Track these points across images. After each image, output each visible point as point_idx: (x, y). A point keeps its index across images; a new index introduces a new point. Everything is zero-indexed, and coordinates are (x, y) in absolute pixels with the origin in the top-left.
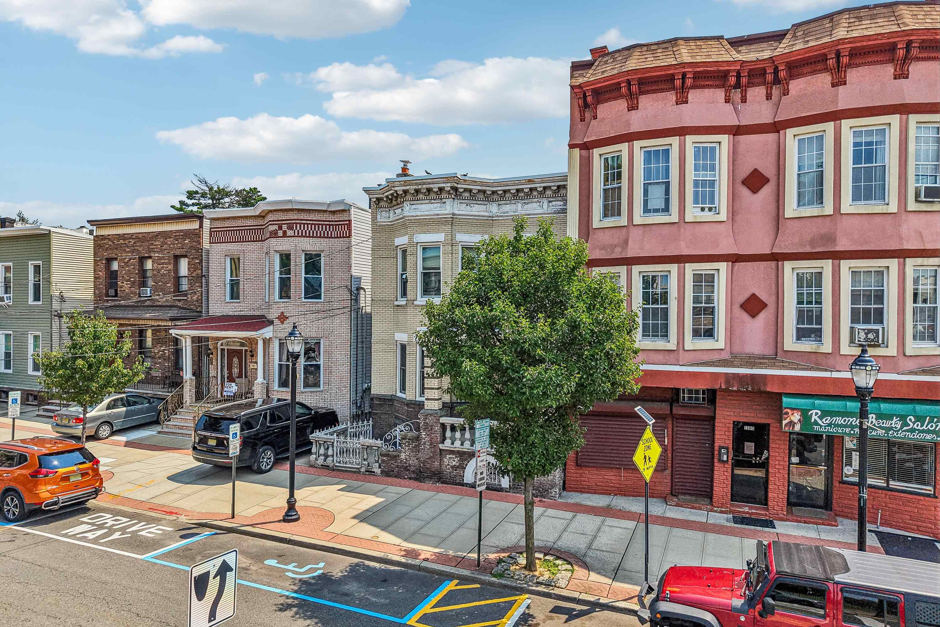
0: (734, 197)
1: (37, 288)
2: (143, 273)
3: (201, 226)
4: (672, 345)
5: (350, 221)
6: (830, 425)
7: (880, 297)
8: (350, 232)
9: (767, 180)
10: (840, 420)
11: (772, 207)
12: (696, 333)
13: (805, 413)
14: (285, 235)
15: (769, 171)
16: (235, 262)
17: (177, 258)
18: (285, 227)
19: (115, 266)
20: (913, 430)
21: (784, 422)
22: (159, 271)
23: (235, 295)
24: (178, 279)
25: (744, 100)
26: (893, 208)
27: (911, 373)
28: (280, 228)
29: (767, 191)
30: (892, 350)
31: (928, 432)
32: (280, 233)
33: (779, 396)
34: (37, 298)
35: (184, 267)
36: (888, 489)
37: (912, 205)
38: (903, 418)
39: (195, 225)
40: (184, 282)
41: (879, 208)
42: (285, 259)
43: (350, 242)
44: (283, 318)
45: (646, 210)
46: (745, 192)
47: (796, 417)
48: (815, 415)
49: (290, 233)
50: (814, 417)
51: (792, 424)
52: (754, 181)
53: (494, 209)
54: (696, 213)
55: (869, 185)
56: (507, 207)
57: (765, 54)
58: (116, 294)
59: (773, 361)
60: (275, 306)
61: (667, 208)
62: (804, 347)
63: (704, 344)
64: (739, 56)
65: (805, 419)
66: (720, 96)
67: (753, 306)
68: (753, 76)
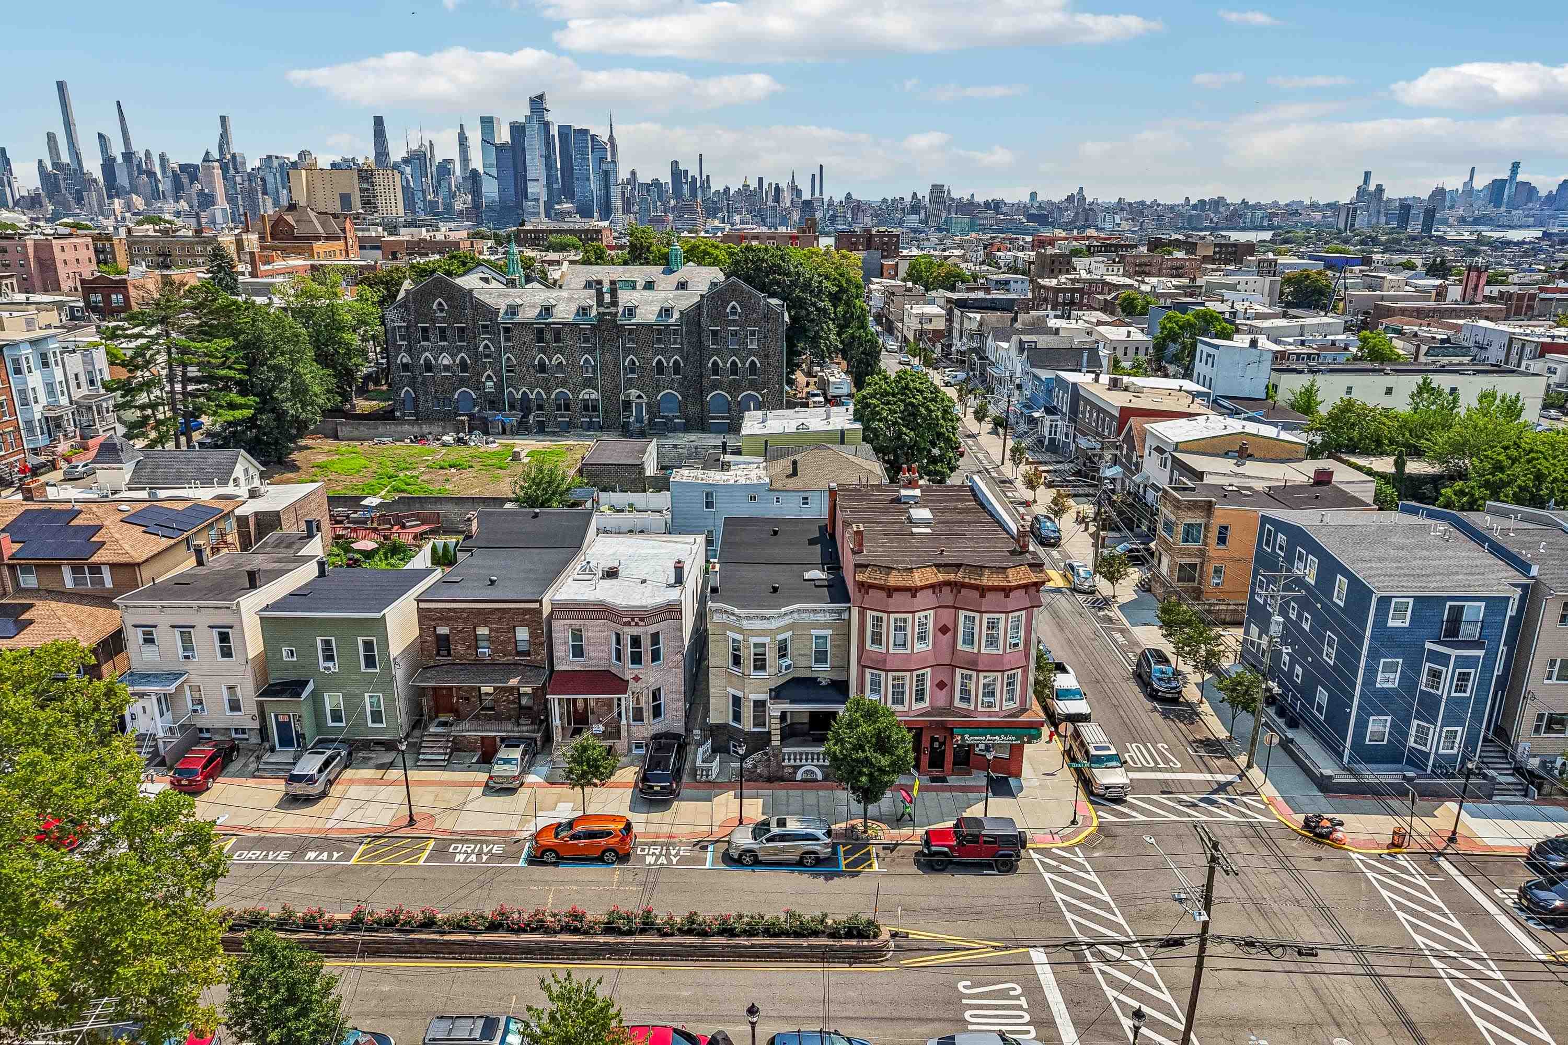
0: (935, 636)
1: (369, 658)
2: (476, 636)
3: (541, 606)
4: (906, 709)
5: (680, 611)
6: (972, 740)
7: (994, 687)
8: (681, 614)
9: (950, 631)
10: (976, 737)
11: (951, 641)
12: (917, 702)
13: (963, 736)
14: (637, 624)
15: (951, 626)
16: (576, 633)
17: (515, 629)
18: (637, 619)
20: (1003, 740)
21: (954, 740)
22: (498, 638)
23: (579, 655)
24: (516, 642)
25: (943, 592)
26: (1001, 652)
27: (1003, 717)
28: (633, 620)
29: (949, 636)
30: (997, 709)
31: (1008, 740)
32: (633, 623)
33: (952, 728)
34: (371, 665)
35: (522, 634)
37: (1008, 650)
38: (999, 735)
39: (537, 605)
40: (522, 644)
41: (996, 652)
42: (635, 639)
43: (680, 620)
44: (637, 679)
45: (895, 645)
46: (939, 634)
47: (958, 738)
48: (967, 736)
49: (641, 623)
51: (957, 740)
52: (944, 630)
53: (795, 615)
54: (919, 647)
55: (992, 640)
56: (804, 615)
57: (952, 577)
58: (449, 654)
59: (950, 710)
60: (628, 670)
61: (905, 645)
62: (964, 705)
63: (921, 705)
64: (941, 577)
65: (963, 739)
66: (931, 591)
67: (941, 685)
68: (947, 583)
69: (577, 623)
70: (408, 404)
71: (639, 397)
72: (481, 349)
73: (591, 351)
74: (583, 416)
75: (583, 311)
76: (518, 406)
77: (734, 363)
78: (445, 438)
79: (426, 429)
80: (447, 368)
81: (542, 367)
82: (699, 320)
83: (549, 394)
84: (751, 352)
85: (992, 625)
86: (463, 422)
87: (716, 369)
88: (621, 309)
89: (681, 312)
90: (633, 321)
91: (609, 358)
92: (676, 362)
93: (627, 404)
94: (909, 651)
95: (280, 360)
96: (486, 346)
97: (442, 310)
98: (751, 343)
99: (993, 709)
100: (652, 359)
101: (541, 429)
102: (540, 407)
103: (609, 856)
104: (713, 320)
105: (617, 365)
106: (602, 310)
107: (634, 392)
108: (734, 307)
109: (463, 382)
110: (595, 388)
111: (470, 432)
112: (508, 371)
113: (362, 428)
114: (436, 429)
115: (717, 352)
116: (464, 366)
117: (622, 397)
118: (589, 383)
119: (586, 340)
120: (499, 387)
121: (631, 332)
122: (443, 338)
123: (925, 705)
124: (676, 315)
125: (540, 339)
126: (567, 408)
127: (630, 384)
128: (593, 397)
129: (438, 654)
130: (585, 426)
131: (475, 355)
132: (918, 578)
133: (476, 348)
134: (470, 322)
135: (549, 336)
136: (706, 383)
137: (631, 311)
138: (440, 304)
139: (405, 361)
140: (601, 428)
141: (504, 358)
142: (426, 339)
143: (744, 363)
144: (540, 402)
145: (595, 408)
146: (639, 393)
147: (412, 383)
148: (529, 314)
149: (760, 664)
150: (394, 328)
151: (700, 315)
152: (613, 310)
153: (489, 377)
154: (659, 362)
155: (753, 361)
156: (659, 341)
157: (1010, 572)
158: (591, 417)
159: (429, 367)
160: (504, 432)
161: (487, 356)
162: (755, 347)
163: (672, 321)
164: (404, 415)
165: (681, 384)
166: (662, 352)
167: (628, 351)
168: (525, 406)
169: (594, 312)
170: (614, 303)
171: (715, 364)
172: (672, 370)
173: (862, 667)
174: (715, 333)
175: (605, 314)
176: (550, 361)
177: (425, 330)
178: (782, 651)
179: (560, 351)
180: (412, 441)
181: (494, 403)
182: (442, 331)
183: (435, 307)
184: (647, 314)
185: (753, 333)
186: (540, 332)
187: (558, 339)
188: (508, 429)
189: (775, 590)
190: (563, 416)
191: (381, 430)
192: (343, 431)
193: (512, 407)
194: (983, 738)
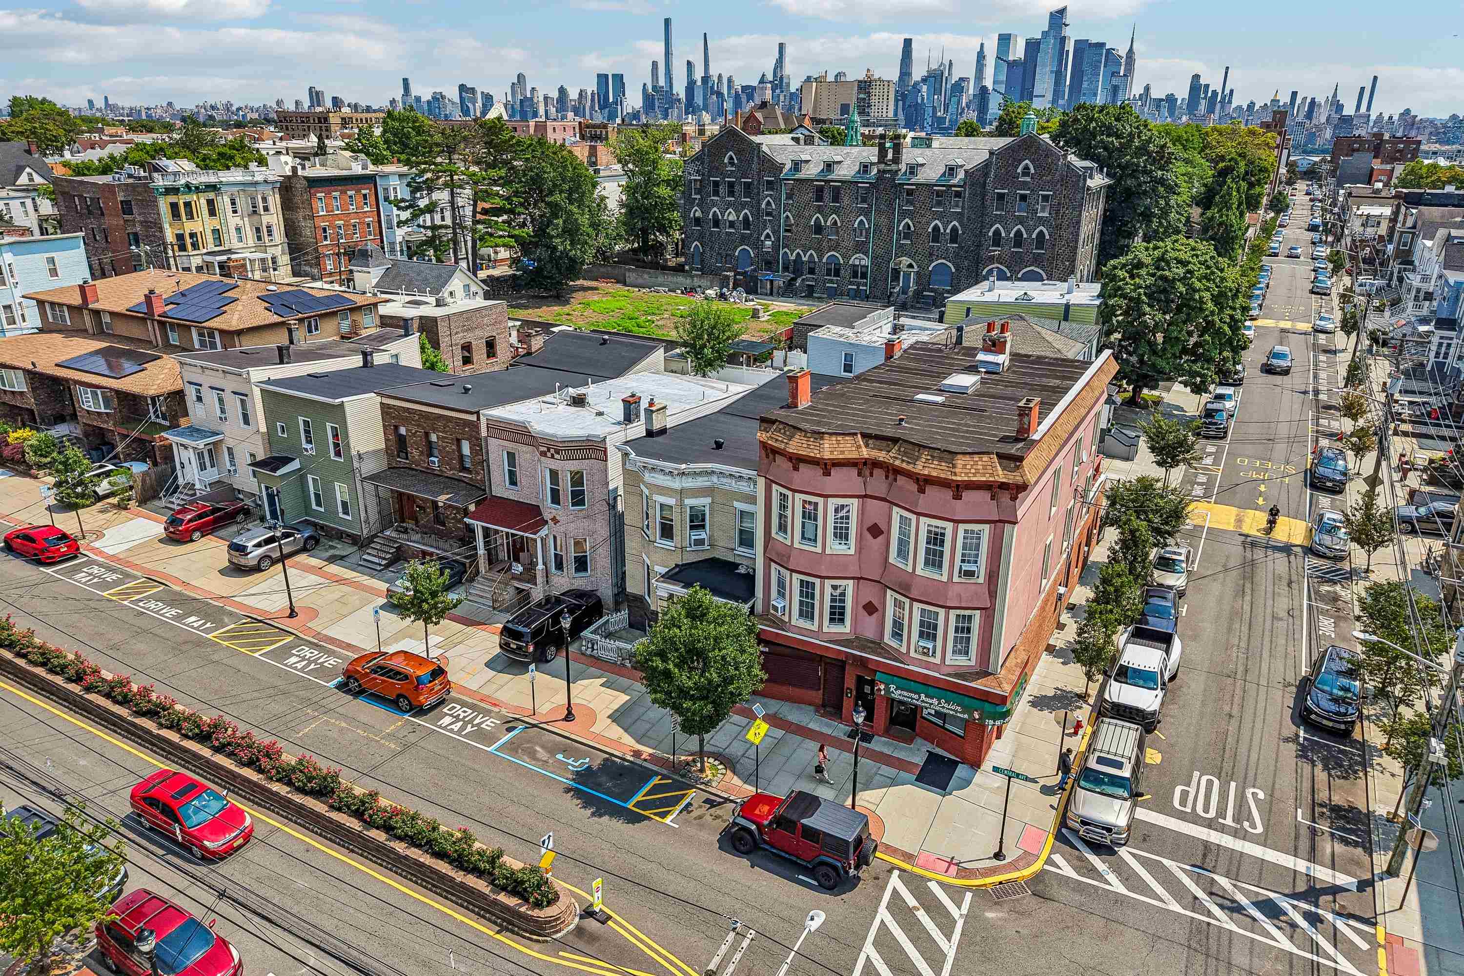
0: (860, 538)
1: (336, 445)
2: (430, 443)
3: (478, 420)
4: (815, 628)
5: (605, 449)
6: (900, 695)
7: (935, 627)
8: (606, 457)
9: (881, 533)
10: (905, 694)
11: (883, 549)
12: (832, 620)
13: (887, 686)
14: (553, 457)
15: (882, 528)
16: (511, 456)
17: (459, 441)
18: (552, 451)
19: (403, 431)
20: (942, 707)
21: (876, 688)
22: (444, 448)
23: (513, 482)
24: (461, 457)
25: (871, 475)
26: (945, 579)
27: (949, 675)
28: (549, 450)
29: (880, 540)
30: (937, 660)
31: (950, 709)
32: (549, 455)
33: (875, 671)
34: (338, 454)
35: (466, 449)
36: (943, 727)
37: (956, 579)
38: (939, 700)
39: (474, 418)
40: (467, 460)
41: (936, 577)
42: (554, 474)
43: (606, 464)
44: (555, 520)
45: (803, 539)
46: (867, 536)
47: (882, 687)
48: (892, 687)
49: (556, 456)
50: (892, 689)
51: (879, 690)
52: (875, 531)
53: (715, 479)
54: (835, 547)
55: (934, 559)
56: (725, 480)
57: (882, 456)
58: (407, 458)
59: (878, 646)
60: (549, 510)
61: (815, 541)
62: (894, 644)
63: (836, 629)
64: (865, 453)
65: (887, 689)
66: (854, 472)
67: (870, 608)
68: (875, 464)
69: (511, 446)
70: (697, 259)
71: (911, 266)
72: (763, 206)
73: (867, 213)
74: (851, 283)
75: (865, 168)
76: (791, 268)
77: (1019, 234)
78: (708, 292)
79: (696, 282)
80: (732, 224)
81: (819, 229)
82: (985, 182)
83: (821, 257)
84: (1042, 221)
85: (936, 539)
86: (728, 277)
87: (997, 239)
88: (903, 167)
89: (966, 172)
90: (913, 181)
91: (883, 220)
92: (954, 229)
93: (896, 272)
94: (819, 550)
95: (557, 197)
96: (768, 203)
97: (732, 163)
98: (1043, 210)
99: (931, 660)
100: (928, 224)
101: (809, 293)
102: (812, 271)
103: (403, 703)
104: (1001, 181)
105: (890, 229)
106: (882, 166)
107: (905, 260)
108: (1027, 168)
109: (744, 240)
110: (866, 253)
111: (734, 288)
112: (786, 231)
113: (646, 276)
114: (704, 282)
115: (999, 219)
116: (746, 223)
117: (892, 265)
118: (861, 247)
119: (864, 201)
120: (776, 248)
121: (910, 193)
122: (731, 193)
123: (845, 629)
124: (961, 175)
125: (820, 198)
126: (837, 273)
127: (902, 251)
128: (863, 262)
129: (399, 456)
130: (852, 293)
131: (757, 212)
132: (828, 449)
133: (759, 203)
134: (756, 177)
135: (827, 195)
136: (984, 254)
137: (913, 169)
138: (731, 158)
139: (697, 215)
140: (867, 297)
141: (783, 216)
142: (716, 193)
143: (1030, 234)
144: (812, 265)
145: (864, 276)
146: (910, 261)
147: (701, 238)
148: (811, 171)
149: (667, 531)
150: (690, 181)
151: (986, 175)
152: (894, 167)
153: (768, 236)
154: (936, 228)
155: (1041, 232)
156: (939, 204)
157: (960, 461)
158: (858, 285)
159: (716, 223)
160: (771, 294)
161: (768, 214)
162: (1046, 214)
163: (955, 181)
164: (692, 269)
165: (957, 255)
166: (940, 216)
167: (904, 214)
168: (796, 268)
169: (875, 171)
170: (896, 160)
171: (997, 233)
172: (948, 237)
173: (769, 560)
174: (1001, 197)
175: (885, 172)
176: (826, 222)
177: (716, 184)
178: (697, 521)
179: (835, 211)
180: (682, 293)
181: (770, 264)
182: (731, 185)
183: (726, 161)
184: (931, 174)
185: (1046, 198)
186: (820, 191)
187: (836, 199)
188: (775, 290)
189: (719, 446)
190: (831, 281)
191: (660, 279)
192: (631, 277)
193: (786, 268)
194: (916, 697)
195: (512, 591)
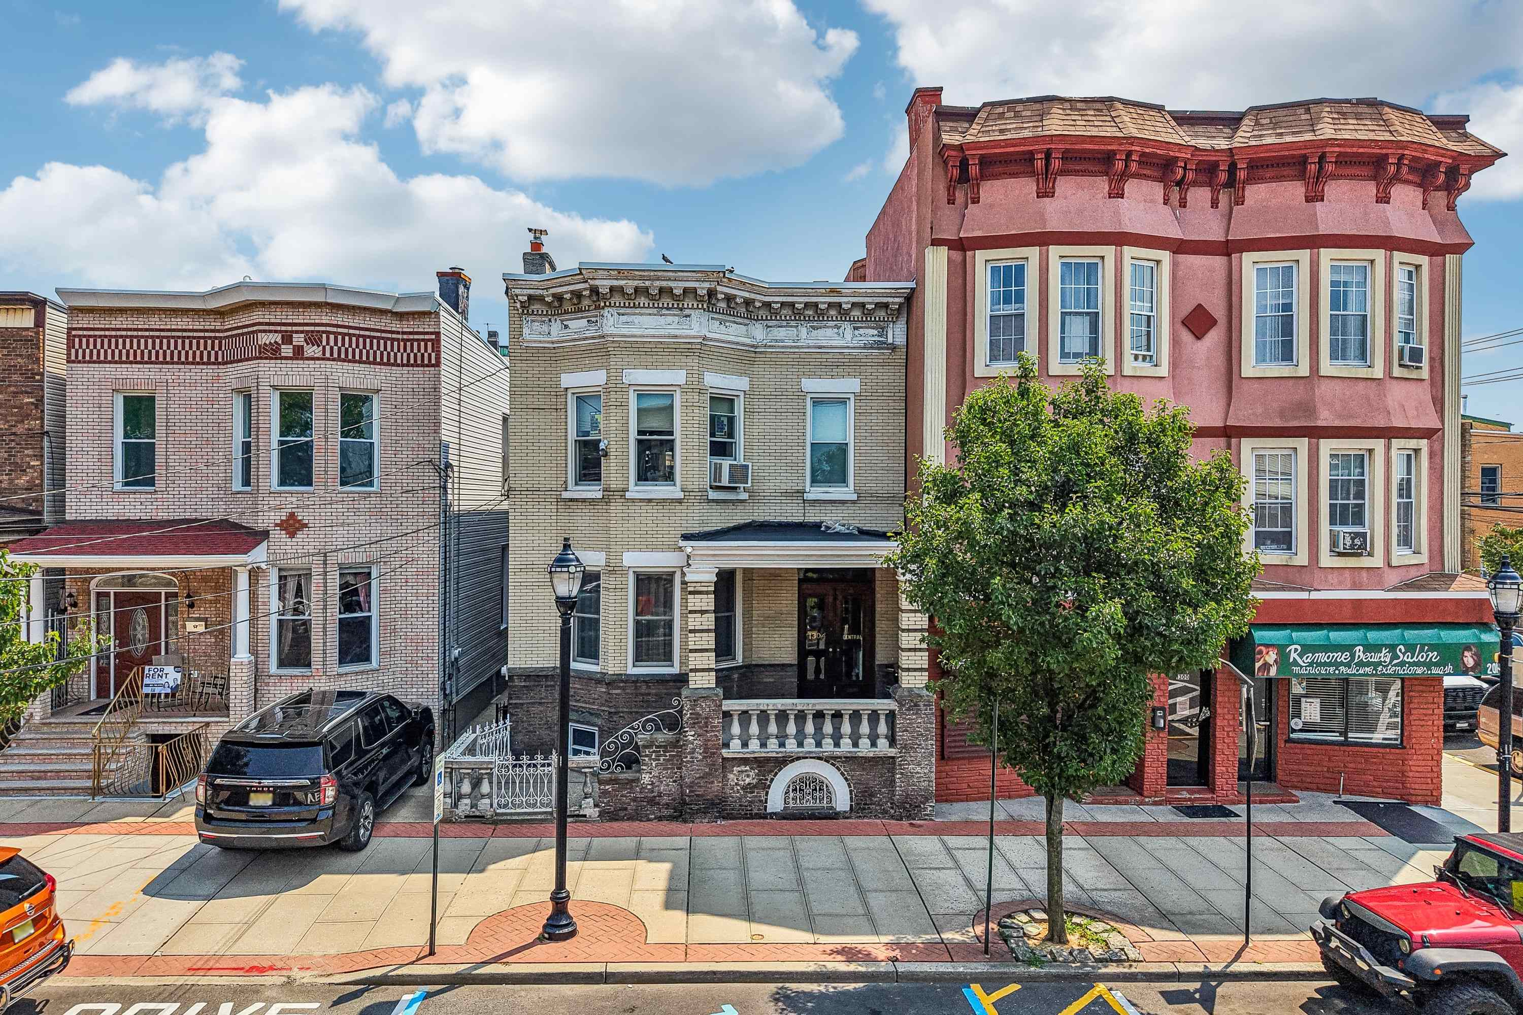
0: (1175, 342)
3: (40, 322)
5: (438, 334)
6: (1311, 664)
7: (1360, 489)
8: (438, 358)
9: (1213, 322)
10: (1322, 657)
11: (1219, 361)
13: (1282, 650)
14: (298, 353)
15: (1218, 310)
16: (140, 408)
18: (299, 339)
20: (1402, 664)
21: (1257, 665)
23: (139, 476)
25: (1183, 204)
26: (1377, 372)
27: (1395, 589)
28: (287, 339)
29: (1214, 337)
30: (1377, 561)
31: (1417, 664)
32: (287, 351)
36: (1346, 743)
37: (1396, 370)
38: (1392, 648)
39: (25, 319)
41: (1363, 373)
42: (296, 404)
43: (438, 376)
44: (292, 525)
45: (1064, 355)
46: (1186, 336)
47: (1271, 657)
48: (1293, 652)
49: (312, 350)
50: (1294, 655)
52: (1200, 319)
53: (758, 332)
55: (1348, 338)
60: (272, 505)
61: (1095, 352)
62: (1272, 554)
69: (141, 375)
94: (1106, 369)
99: (1366, 564)
157: (1392, 116)
178: (721, 428)
194: (1343, 657)
195: (141, 746)
